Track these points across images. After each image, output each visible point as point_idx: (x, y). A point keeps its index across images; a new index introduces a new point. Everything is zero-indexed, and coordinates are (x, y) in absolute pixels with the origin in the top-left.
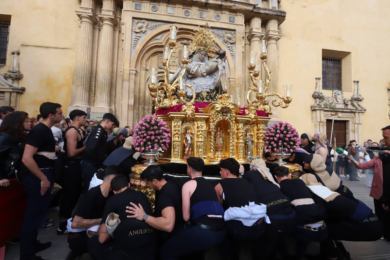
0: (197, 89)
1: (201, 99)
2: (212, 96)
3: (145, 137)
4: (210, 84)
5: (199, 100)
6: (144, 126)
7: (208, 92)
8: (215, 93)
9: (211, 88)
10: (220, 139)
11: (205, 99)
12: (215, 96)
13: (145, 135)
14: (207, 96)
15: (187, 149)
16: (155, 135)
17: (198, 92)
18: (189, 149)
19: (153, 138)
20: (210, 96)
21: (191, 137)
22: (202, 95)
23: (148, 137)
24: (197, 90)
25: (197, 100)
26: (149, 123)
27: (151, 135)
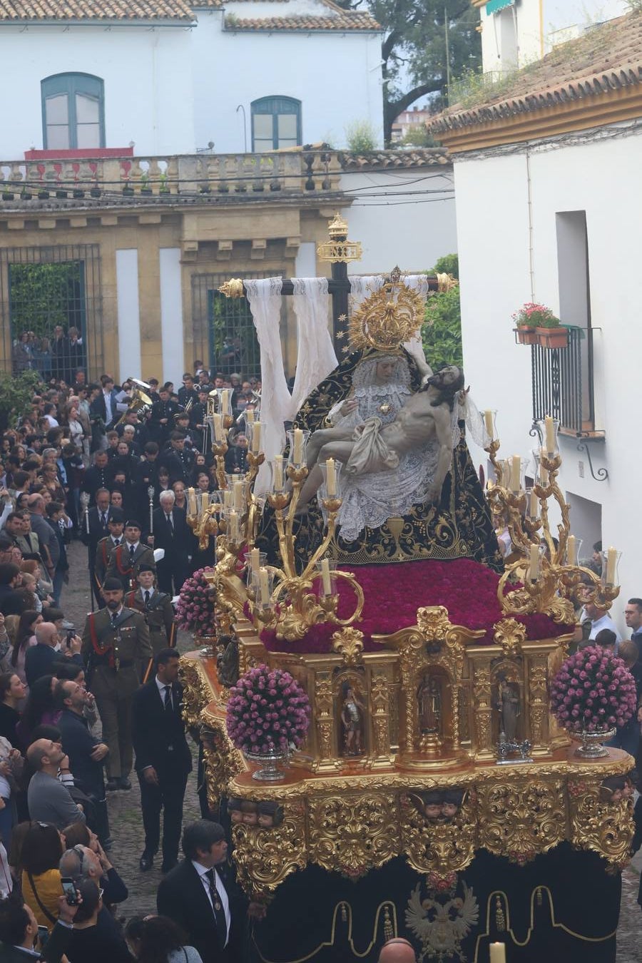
0: (371, 514)
1: (385, 550)
2: (424, 529)
3: (259, 726)
4: (416, 486)
5: (379, 553)
6: (254, 701)
7: (407, 519)
8: (431, 515)
9: (419, 500)
10: (432, 702)
11: (398, 545)
12: (432, 528)
13: (260, 721)
14: (405, 531)
15: (351, 734)
16: (282, 718)
17: (375, 527)
18: (355, 734)
19: (276, 726)
20: (417, 528)
21: (358, 708)
22: (388, 532)
23: (266, 726)
24: (372, 519)
25: (374, 553)
26: (264, 693)
27: (272, 721)
